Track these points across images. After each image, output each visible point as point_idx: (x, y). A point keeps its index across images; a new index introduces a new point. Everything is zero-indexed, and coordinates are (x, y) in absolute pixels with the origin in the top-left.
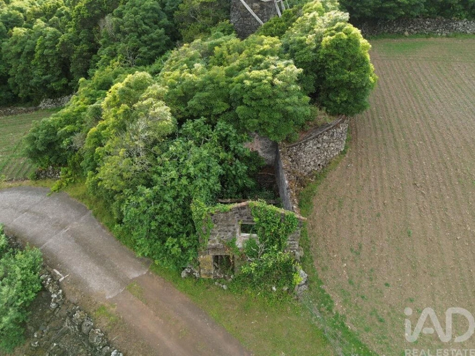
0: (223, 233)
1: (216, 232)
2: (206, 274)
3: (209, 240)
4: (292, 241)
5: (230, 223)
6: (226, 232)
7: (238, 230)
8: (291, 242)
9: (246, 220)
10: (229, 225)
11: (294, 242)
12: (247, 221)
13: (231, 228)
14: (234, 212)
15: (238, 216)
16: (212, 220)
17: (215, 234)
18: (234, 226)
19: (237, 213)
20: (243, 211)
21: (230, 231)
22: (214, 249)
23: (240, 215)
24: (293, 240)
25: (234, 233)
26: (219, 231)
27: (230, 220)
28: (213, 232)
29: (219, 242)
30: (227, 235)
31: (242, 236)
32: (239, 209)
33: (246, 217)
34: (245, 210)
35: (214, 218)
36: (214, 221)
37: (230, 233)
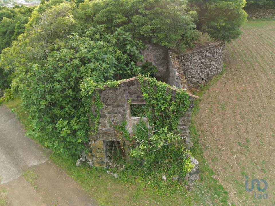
0: (113, 115)
1: (106, 114)
3: (99, 123)
4: (182, 125)
5: (120, 103)
6: (116, 113)
7: (128, 111)
8: (182, 127)
9: (136, 99)
10: (118, 106)
11: (185, 127)
12: (137, 100)
13: (121, 109)
14: (123, 89)
15: (128, 94)
16: (101, 98)
17: (104, 117)
18: (123, 106)
19: (126, 90)
20: (133, 88)
21: (120, 113)
22: (105, 134)
24: (184, 125)
25: (124, 115)
26: (109, 113)
27: (119, 98)
28: (103, 114)
29: (110, 126)
30: (118, 118)
31: (132, 120)
32: (128, 85)
33: (136, 95)
34: (135, 87)
35: (103, 96)
36: (103, 99)
37: (120, 116)
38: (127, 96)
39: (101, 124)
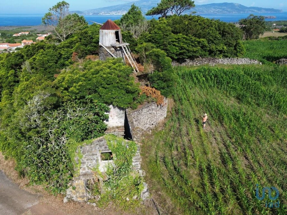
0: (89, 161)
1: (85, 161)
2: (81, 197)
3: (81, 168)
4: (135, 162)
5: (94, 153)
6: (92, 160)
7: (99, 158)
8: (135, 163)
9: (105, 149)
10: (93, 155)
11: (137, 163)
12: (105, 150)
13: (95, 157)
14: (95, 144)
15: (99, 147)
16: (81, 152)
17: (84, 163)
18: (96, 155)
19: (97, 144)
20: (101, 143)
21: (94, 159)
22: (85, 175)
23: (100, 146)
24: (136, 162)
25: (97, 160)
26: (87, 160)
27: (93, 150)
28: (83, 161)
29: (88, 169)
30: (93, 163)
31: (103, 163)
32: (98, 142)
33: (104, 147)
34: (103, 142)
35: (83, 150)
36: (83, 152)
37: (94, 161)
38: (98, 148)
39: (82, 169)
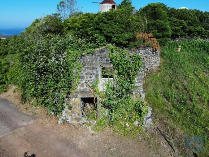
0: (89, 76)
1: (84, 75)
2: (76, 119)
4: (138, 83)
5: (95, 66)
6: (91, 74)
8: (138, 85)
9: (106, 62)
10: (93, 68)
11: (140, 84)
12: (106, 64)
13: (95, 71)
14: (97, 55)
16: (81, 63)
17: (82, 78)
18: (97, 69)
19: (99, 55)
20: (103, 54)
21: (94, 74)
22: (83, 92)
23: (101, 58)
25: (97, 76)
26: (86, 74)
27: (94, 62)
28: (82, 75)
29: (86, 86)
30: (92, 78)
31: (102, 80)
32: (100, 52)
33: (105, 59)
34: (105, 53)
35: (83, 61)
36: (83, 63)
37: (94, 76)
38: (99, 61)
39: (80, 84)
